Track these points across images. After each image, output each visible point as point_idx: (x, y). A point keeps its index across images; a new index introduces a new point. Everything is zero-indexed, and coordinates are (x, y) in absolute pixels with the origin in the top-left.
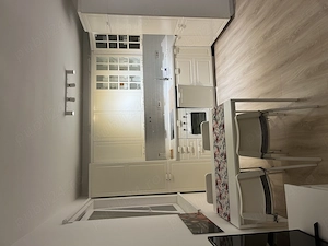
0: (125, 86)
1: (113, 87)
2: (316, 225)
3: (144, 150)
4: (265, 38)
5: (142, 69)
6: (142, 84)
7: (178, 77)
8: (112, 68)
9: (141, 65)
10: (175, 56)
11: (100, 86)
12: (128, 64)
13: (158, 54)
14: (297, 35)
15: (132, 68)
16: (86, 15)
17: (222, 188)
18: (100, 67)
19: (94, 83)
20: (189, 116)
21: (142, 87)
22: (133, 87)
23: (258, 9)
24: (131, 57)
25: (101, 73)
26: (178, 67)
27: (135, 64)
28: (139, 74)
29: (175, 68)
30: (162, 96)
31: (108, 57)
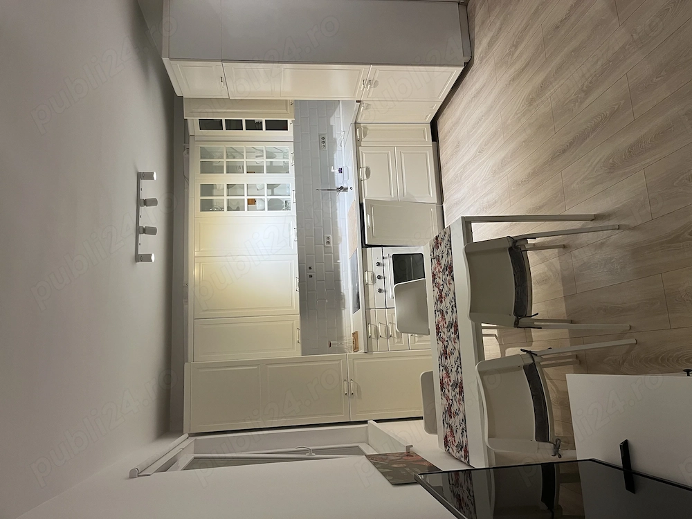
0: (258, 204)
1: (234, 207)
2: (625, 447)
3: (297, 333)
4: (531, 101)
5: (292, 169)
6: (292, 199)
7: (365, 183)
8: (232, 169)
9: (291, 161)
10: (358, 142)
11: (207, 206)
12: (264, 162)
13: (325, 140)
14: (587, 91)
15: (272, 169)
16: (179, 64)
17: (451, 394)
18: (207, 168)
19: (195, 198)
20: (389, 263)
21: (293, 206)
22: (274, 205)
23: (516, 46)
24: (270, 146)
25: (210, 179)
26: (364, 164)
27: (278, 161)
28: (288, 181)
29: (358, 167)
30: (335, 224)
31: (223, 147)
